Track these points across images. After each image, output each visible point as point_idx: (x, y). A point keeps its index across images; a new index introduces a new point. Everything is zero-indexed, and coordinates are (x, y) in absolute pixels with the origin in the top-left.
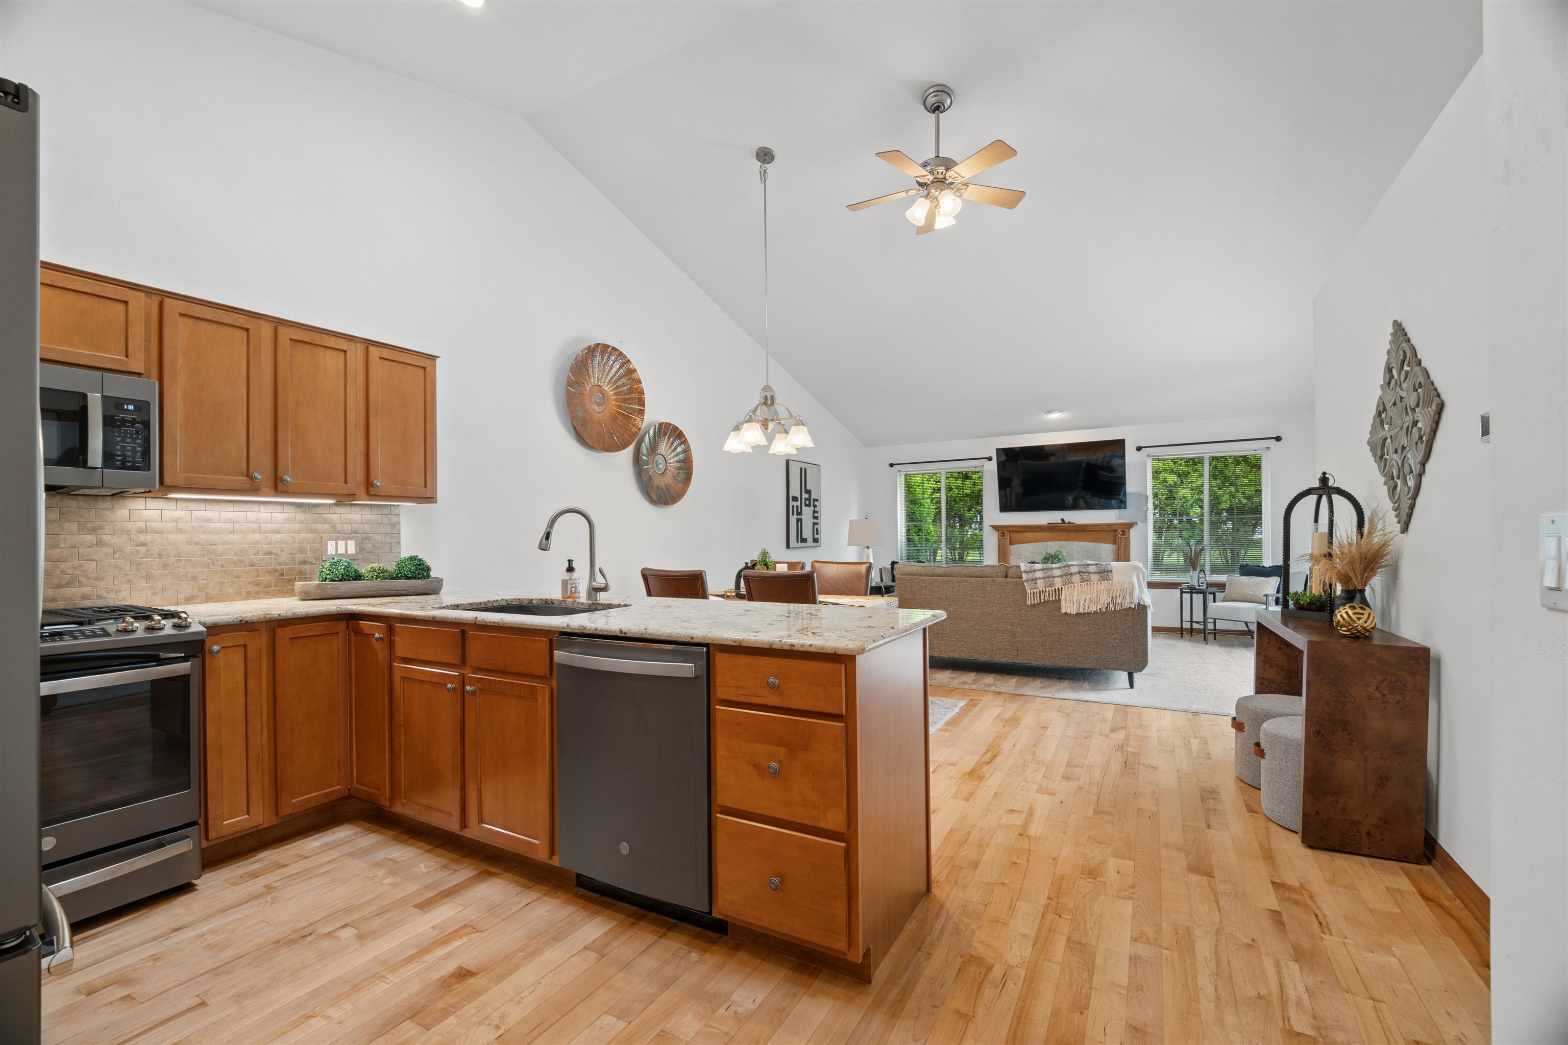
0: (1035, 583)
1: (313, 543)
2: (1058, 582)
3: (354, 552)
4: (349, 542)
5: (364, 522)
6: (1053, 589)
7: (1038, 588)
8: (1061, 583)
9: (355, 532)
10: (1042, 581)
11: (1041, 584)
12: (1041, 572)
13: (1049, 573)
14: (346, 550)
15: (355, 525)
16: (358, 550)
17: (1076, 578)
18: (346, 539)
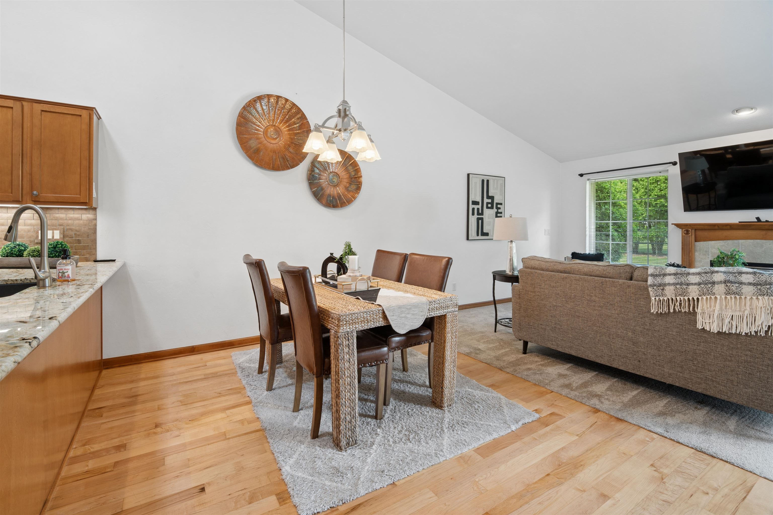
0: (663, 290)
1: (28, 232)
2: (693, 292)
3: (58, 238)
4: (55, 231)
5: (68, 219)
6: (686, 298)
7: (666, 295)
8: (698, 292)
9: (60, 225)
10: (672, 288)
11: (670, 292)
12: (673, 277)
13: (683, 279)
14: (53, 237)
15: (61, 221)
16: (62, 236)
17: (720, 289)
18: (53, 230)
